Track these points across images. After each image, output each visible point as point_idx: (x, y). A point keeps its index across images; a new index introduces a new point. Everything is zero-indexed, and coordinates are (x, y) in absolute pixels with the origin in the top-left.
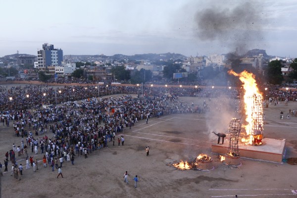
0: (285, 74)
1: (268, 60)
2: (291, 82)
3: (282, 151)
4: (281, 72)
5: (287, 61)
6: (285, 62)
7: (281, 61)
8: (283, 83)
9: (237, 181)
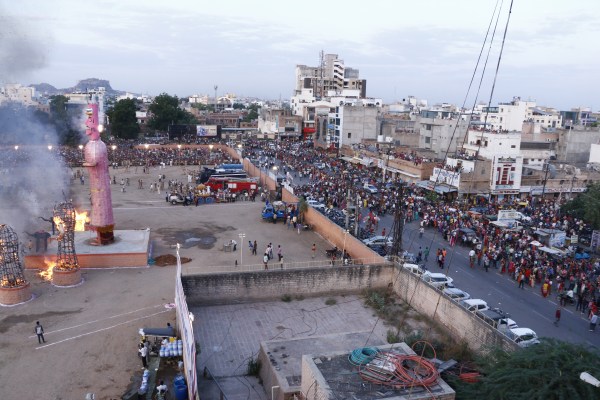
0: (142, 121)
1: (114, 99)
2: (152, 135)
3: (146, 248)
4: (136, 119)
5: (145, 101)
6: (141, 102)
7: (135, 100)
8: (141, 136)
9: (79, 311)
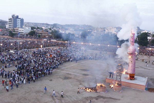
0: (150, 40)
1: (140, 32)
2: (152, 45)
3: (145, 84)
4: (147, 39)
5: (151, 33)
6: (150, 34)
7: (148, 33)
8: (148, 45)
9: (119, 100)
